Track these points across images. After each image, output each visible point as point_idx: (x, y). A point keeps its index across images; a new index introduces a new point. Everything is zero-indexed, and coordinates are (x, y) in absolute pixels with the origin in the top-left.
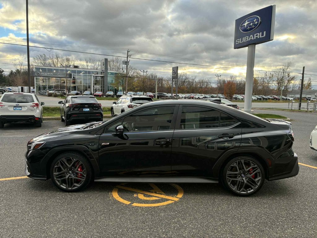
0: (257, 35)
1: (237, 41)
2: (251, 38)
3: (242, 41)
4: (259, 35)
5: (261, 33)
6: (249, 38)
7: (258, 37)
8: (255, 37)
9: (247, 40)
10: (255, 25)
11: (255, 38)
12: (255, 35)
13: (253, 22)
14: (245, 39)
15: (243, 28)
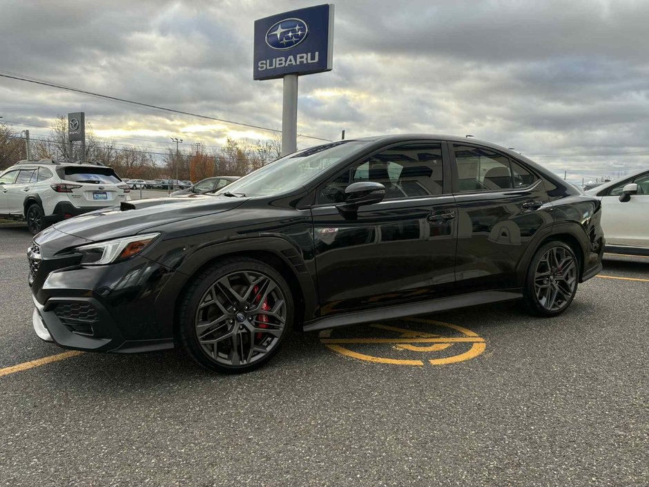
0: (302, 57)
1: (261, 64)
2: (291, 61)
3: (271, 65)
4: (306, 58)
5: (309, 54)
6: (286, 62)
7: (305, 62)
8: (299, 60)
9: (282, 64)
10: (297, 36)
11: (298, 63)
12: (298, 56)
13: (293, 31)
14: (278, 62)
15: (272, 40)
